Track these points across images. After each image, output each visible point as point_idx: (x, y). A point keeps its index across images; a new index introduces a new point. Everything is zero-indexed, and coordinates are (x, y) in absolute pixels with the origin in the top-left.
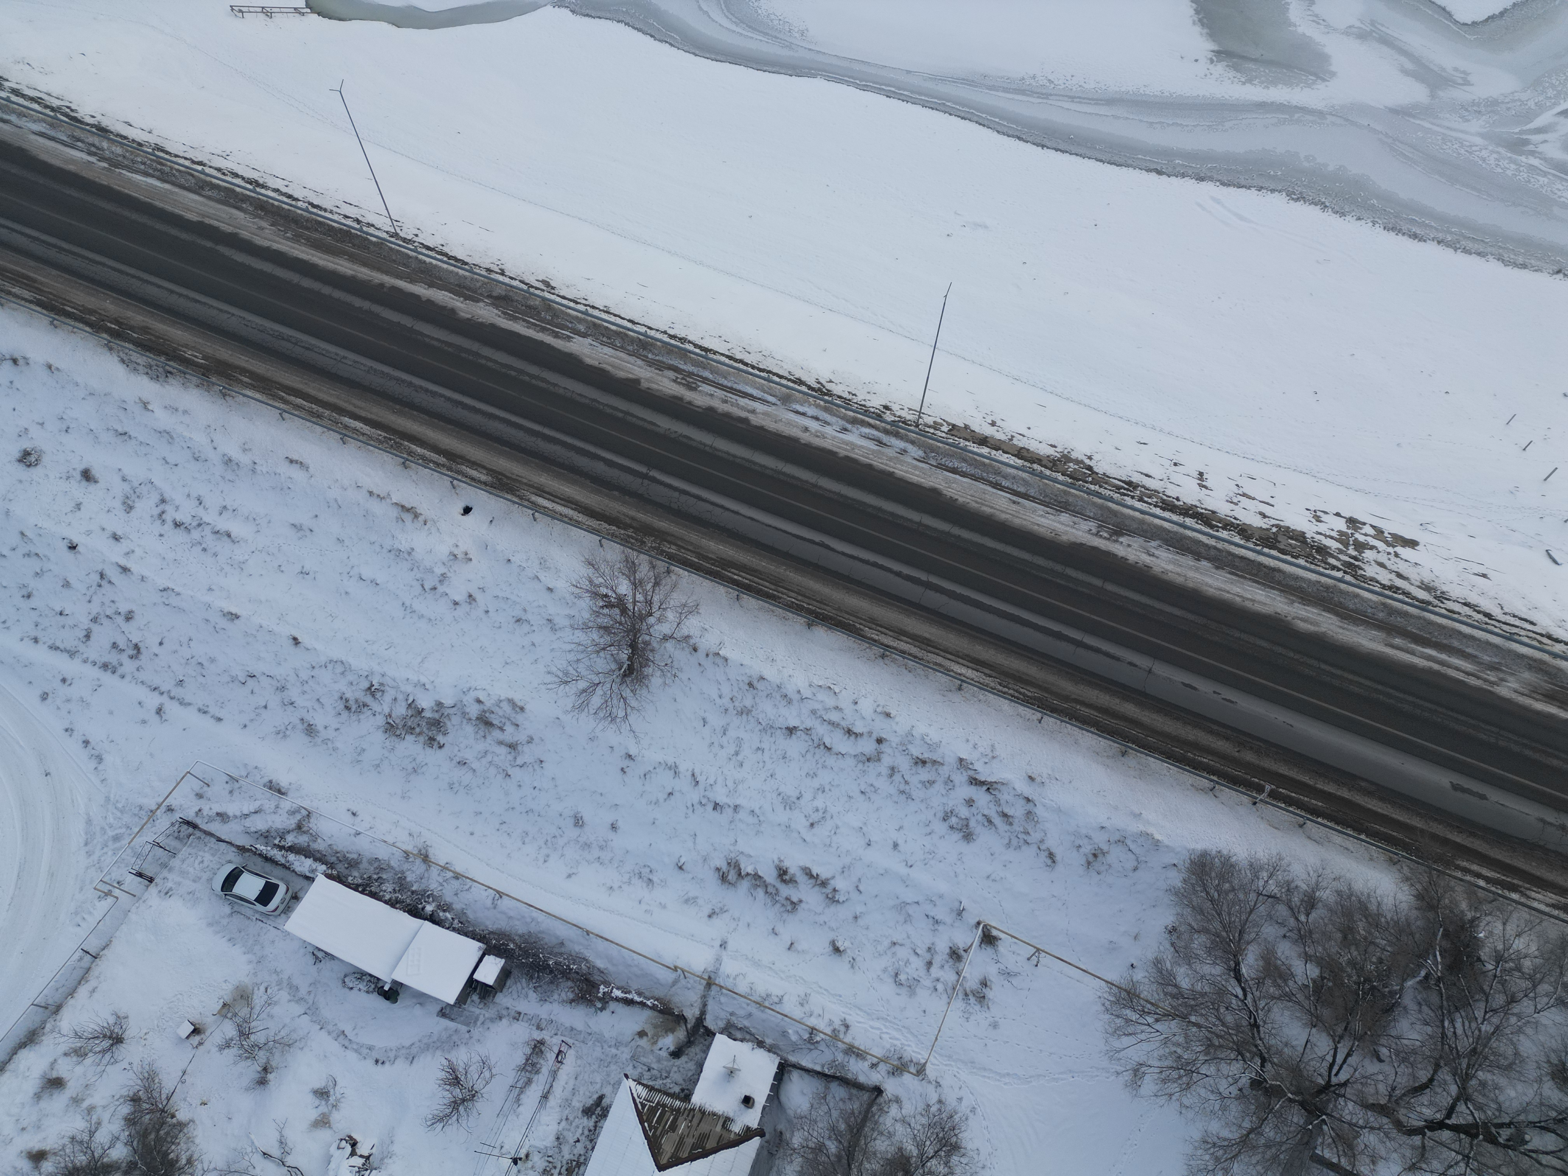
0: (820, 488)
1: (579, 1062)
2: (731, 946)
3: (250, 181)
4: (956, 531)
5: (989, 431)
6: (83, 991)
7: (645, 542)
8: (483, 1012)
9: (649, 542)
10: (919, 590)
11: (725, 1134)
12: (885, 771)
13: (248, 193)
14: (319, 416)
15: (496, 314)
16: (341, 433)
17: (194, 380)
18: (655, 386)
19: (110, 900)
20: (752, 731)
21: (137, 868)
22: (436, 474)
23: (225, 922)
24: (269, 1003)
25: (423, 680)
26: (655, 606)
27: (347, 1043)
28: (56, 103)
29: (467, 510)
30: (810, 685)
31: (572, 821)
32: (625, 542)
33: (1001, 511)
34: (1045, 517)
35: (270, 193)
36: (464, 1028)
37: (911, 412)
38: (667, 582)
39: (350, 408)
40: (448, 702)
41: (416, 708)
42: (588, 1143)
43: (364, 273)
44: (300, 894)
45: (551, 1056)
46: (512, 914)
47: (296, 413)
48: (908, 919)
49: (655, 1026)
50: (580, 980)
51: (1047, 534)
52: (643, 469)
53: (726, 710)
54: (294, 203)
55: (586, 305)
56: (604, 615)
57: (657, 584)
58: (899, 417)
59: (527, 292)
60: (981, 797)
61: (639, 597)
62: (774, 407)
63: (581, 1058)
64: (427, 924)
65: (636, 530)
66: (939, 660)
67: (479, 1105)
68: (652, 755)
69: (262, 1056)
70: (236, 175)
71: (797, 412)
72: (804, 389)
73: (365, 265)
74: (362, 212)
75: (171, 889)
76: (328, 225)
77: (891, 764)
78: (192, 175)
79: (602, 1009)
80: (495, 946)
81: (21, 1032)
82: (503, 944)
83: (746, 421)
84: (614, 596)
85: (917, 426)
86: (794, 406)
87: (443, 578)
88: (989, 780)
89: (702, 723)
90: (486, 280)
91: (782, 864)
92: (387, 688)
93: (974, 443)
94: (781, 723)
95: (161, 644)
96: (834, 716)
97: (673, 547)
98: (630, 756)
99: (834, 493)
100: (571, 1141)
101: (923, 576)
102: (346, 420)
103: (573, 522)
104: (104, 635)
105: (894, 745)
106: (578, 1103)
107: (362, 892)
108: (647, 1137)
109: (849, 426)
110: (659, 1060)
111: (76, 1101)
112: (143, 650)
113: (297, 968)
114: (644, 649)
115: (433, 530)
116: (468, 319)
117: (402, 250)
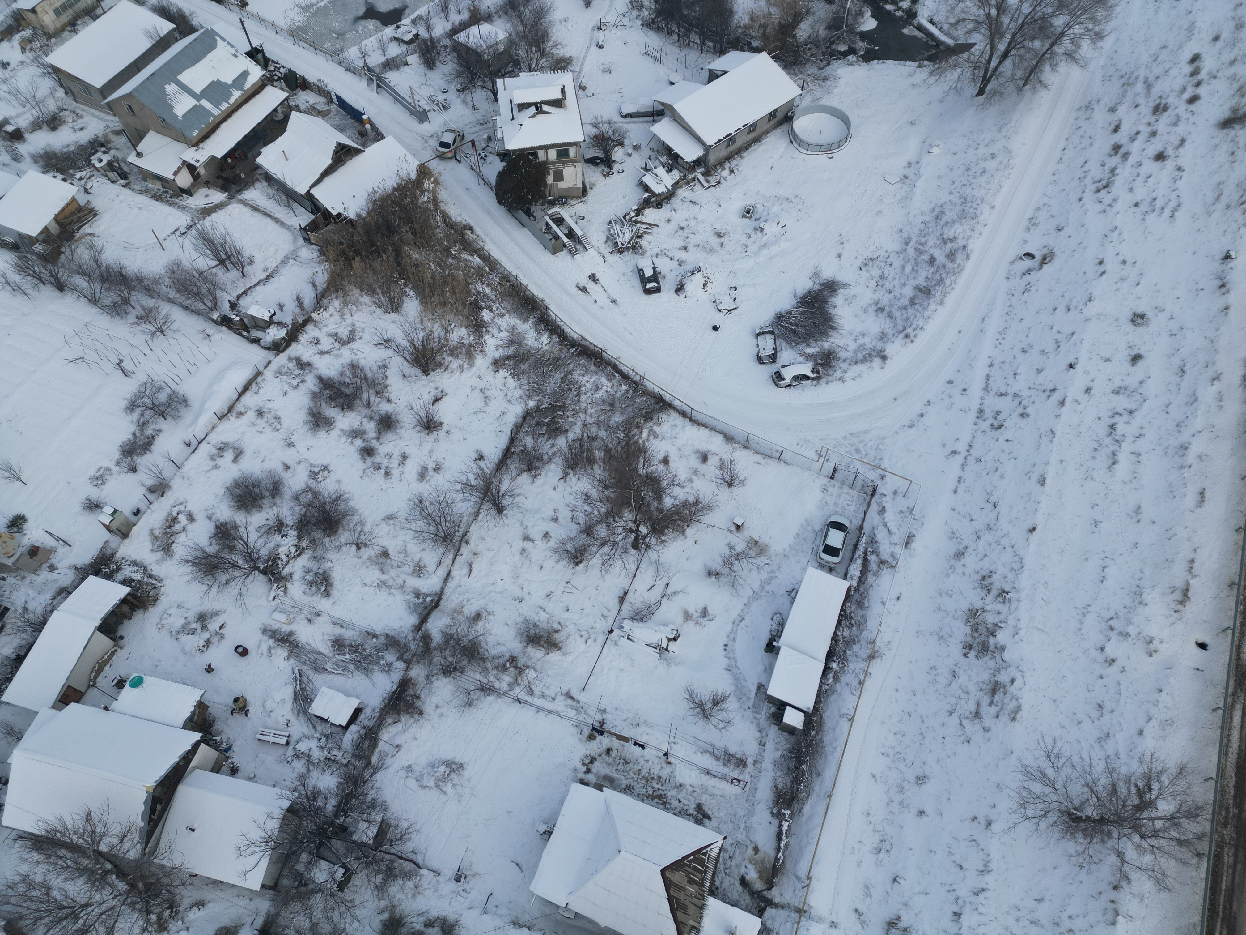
1: (733, 797)
6: (758, 458)
7: (1226, 827)
8: (763, 717)
9: (1229, 832)
11: (688, 928)
19: (816, 458)
21: (839, 467)
22: (1233, 613)
23: (809, 528)
24: (759, 568)
25: (1022, 633)
26: (1154, 842)
27: (736, 623)
29: (1202, 646)
31: (921, 774)
32: (1219, 804)
36: (751, 704)
38: (1186, 854)
40: (1006, 655)
41: (996, 631)
42: (678, 810)
44: (833, 572)
45: (735, 774)
46: (838, 730)
49: (763, 862)
50: (792, 793)
53: (1057, 924)
56: (1129, 788)
57: (1180, 842)
61: (1159, 824)
63: (736, 799)
64: (822, 666)
65: (1238, 816)
67: (701, 722)
68: (994, 847)
69: (726, 570)
75: (827, 491)
79: (772, 813)
80: (812, 720)
82: (814, 726)
84: (1153, 797)
87: (1125, 635)
89: (1038, 897)
92: (1008, 605)
95: (1007, 441)
97: (1231, 860)
98: (989, 824)
100: (679, 797)
103: (1224, 749)
104: (1006, 404)
106: (705, 799)
107: (840, 614)
108: (684, 858)
110: (738, 866)
111: (696, 472)
112: (1000, 430)
113: (783, 581)
114: (1102, 832)
115: (1171, 620)
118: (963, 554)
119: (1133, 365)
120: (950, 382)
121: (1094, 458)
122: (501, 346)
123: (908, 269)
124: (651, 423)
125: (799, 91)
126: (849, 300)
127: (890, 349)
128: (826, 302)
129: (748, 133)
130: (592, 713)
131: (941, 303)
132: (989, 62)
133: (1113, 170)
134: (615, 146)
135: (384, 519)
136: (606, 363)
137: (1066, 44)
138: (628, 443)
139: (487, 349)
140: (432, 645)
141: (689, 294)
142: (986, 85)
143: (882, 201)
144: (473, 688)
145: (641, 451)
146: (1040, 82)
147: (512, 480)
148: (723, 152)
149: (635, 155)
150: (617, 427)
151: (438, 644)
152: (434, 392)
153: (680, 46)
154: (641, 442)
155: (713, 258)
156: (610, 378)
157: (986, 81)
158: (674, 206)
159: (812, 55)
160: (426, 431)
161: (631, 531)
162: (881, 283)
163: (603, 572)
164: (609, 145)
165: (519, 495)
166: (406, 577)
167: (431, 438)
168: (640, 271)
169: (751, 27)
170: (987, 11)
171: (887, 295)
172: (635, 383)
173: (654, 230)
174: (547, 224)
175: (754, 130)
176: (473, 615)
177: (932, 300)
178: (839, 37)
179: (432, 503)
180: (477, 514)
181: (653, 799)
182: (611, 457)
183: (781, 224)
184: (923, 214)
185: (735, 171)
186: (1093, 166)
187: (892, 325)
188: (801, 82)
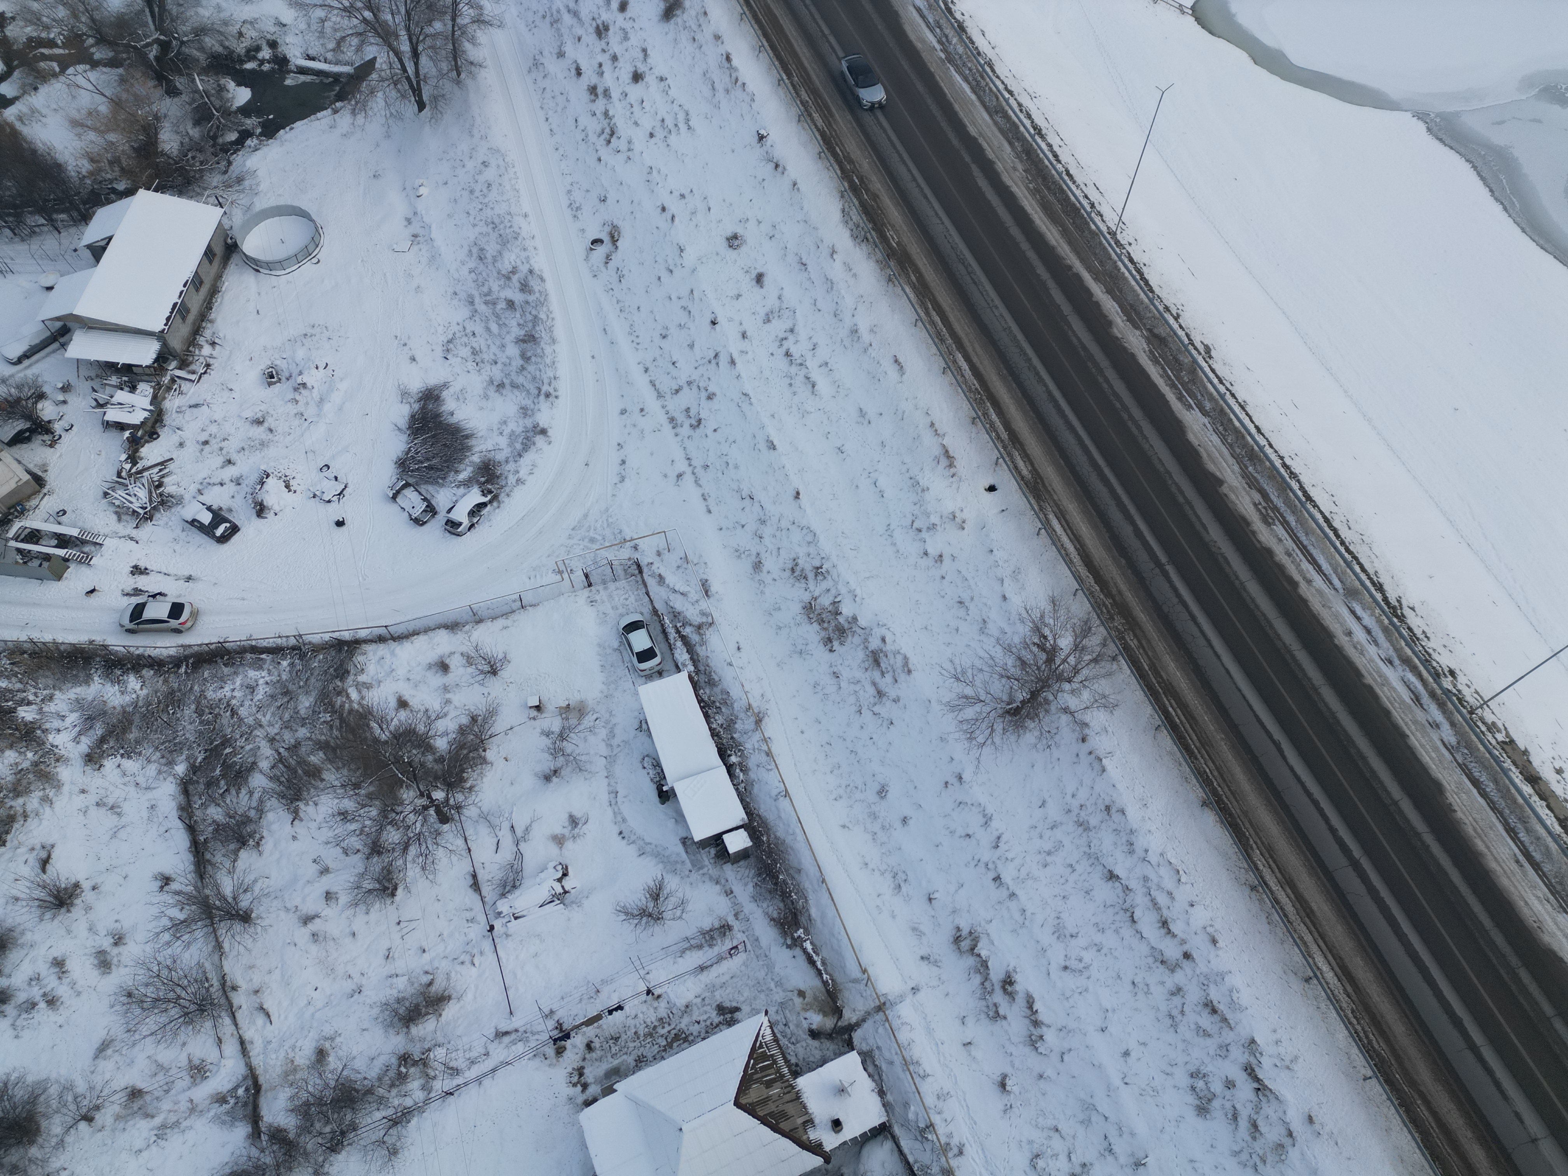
0: (1319, 694)
1: (743, 968)
2: (920, 995)
3: (1035, 127)
4: (1429, 839)
5: (1547, 773)
6: (501, 622)
7: (1113, 619)
8: (710, 866)
9: (1118, 622)
10: (1343, 861)
11: (801, 1129)
12: (1170, 985)
13: (1027, 135)
14: (942, 340)
15: (1143, 349)
16: (947, 363)
17: (879, 256)
18: (1232, 496)
19: (558, 577)
20: (1078, 847)
22: (992, 444)
23: (609, 651)
24: (591, 730)
25: (858, 592)
26: (1080, 678)
27: (613, 802)
29: (992, 489)
30: (1162, 855)
31: (878, 788)
32: (1097, 606)
33: (1496, 859)
34: (1541, 902)
35: (1043, 146)
36: (689, 865)
37: (1476, 696)
38: (1106, 666)
39: (970, 349)
40: (862, 622)
41: (837, 608)
42: (703, 1031)
43: (1064, 249)
44: (664, 674)
45: (728, 945)
46: (783, 816)
47: (928, 326)
48: (1086, 1123)
49: (815, 998)
50: (790, 910)
51: (1530, 921)
52: (1163, 559)
53: (1069, 811)
54: (1055, 163)
55: (1227, 389)
56: (1031, 651)
57: (1095, 661)
58: (1459, 691)
59: (1185, 346)
60: (1245, 1090)
61: (1072, 660)
62: (1333, 592)
63: (747, 966)
64: (724, 769)
65: (1115, 604)
66: (1308, 938)
67: (657, 929)
68: (978, 793)
69: (561, 760)
70: (1029, 116)
71: (1353, 613)
72: (1379, 597)
73: (1070, 243)
74: (1102, 200)
75: (596, 601)
76: (1067, 196)
77: (1181, 985)
78: (997, 99)
79: (789, 947)
80: (754, 827)
81: (450, 618)
82: (760, 832)
83: (1295, 585)
84: (1052, 642)
85: (1471, 713)
86: (1354, 605)
87: (932, 527)
88: (1267, 1082)
89: (1040, 803)
90: (1158, 315)
91: (1013, 974)
92: (829, 577)
93: (1521, 773)
94: (1109, 862)
95: (715, 430)
96: (1162, 899)
97: (1135, 641)
98: (960, 778)
99: (1329, 709)
100: (695, 1018)
101: (1357, 852)
102: (959, 357)
103: (1067, 559)
104: (687, 398)
105: (1198, 972)
106: (719, 997)
107: (702, 708)
108: (746, 1071)
109: (1397, 662)
110: (798, 1026)
111: (446, 689)
112: (702, 426)
113: (625, 723)
114: (1041, 704)
115: (955, 486)
116: (1117, 338)
117: (1110, 249)
118: (760, 562)
119: (762, 287)
120: (623, 412)
121: (795, 394)
122: (80, 734)
123: (494, 328)
124: (351, 678)
125: (220, 210)
126: (460, 397)
127: (543, 418)
128: (438, 415)
129: (197, 290)
130: (542, 1027)
131: (554, 341)
132: (404, 69)
133: (606, 114)
134: (36, 403)
135: (96, 1057)
136: (238, 653)
137: (466, 11)
138: (342, 719)
139: (63, 752)
140: (291, 1136)
141: (276, 508)
142: (420, 95)
143: (411, 276)
144: (382, 1133)
145: (365, 715)
146: (472, 63)
147: (231, 872)
148: (184, 330)
149: (70, 397)
150: (314, 712)
151: (297, 1127)
152: (32, 858)
153: (23, 240)
154: (356, 706)
155: (272, 452)
156: (258, 665)
157: (417, 91)
158: (174, 424)
159: (202, 163)
160: (63, 910)
161: (425, 808)
162: (478, 359)
163: (431, 877)
164: (26, 407)
165: (255, 881)
166: (188, 1093)
167: (77, 911)
168: (194, 523)
169: (100, 170)
170: (361, 18)
171: (494, 367)
172: (294, 648)
173: (171, 466)
174: (19, 551)
175: (201, 283)
176: (313, 1058)
177: (542, 344)
178: (218, 127)
179: (147, 985)
180: (219, 946)
181: (671, 1047)
182: (334, 750)
183: (322, 366)
184: (463, 263)
185: (217, 341)
186: (585, 120)
187: (524, 394)
188: (213, 199)
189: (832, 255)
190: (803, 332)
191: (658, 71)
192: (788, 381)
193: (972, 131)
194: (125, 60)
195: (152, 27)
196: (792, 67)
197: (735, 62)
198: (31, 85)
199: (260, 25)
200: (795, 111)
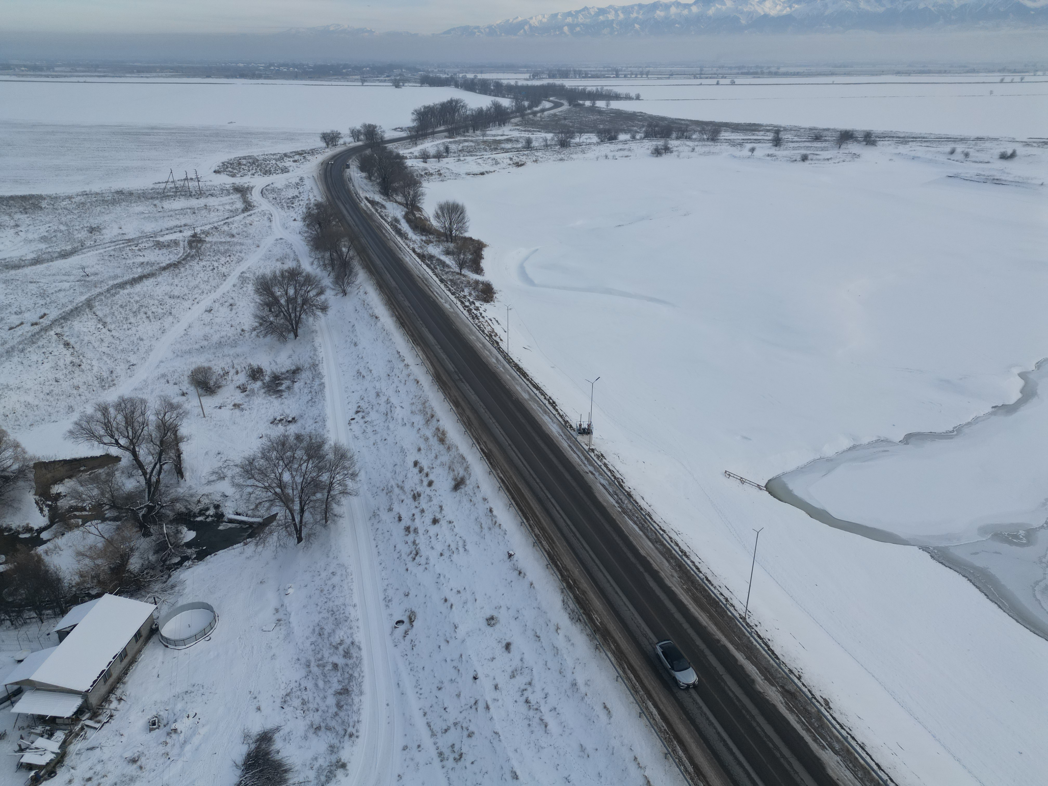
3: (682, 551)
13: (678, 556)
14: (637, 692)
15: (780, 701)
16: (642, 710)
17: (589, 631)
28: (618, 476)
35: (689, 562)
39: (657, 699)
43: (712, 628)
47: (626, 681)
54: (698, 573)
59: (810, 699)
70: (677, 545)
73: (716, 624)
74: (732, 596)
76: (709, 593)
78: (656, 534)
90: (785, 676)
95: (472, 763)
102: (650, 704)
104: (453, 736)
112: (462, 759)
116: (760, 692)
117: (743, 629)
119: (509, 652)
120: (405, 748)
121: (532, 732)
123: (321, 684)
125: (154, 606)
126: (287, 738)
127: (344, 755)
128: (268, 753)
129: (121, 661)
131: (361, 693)
132: (293, 519)
133: (414, 543)
137: (337, 488)
142: (300, 534)
143: (271, 648)
146: (335, 515)
148: (103, 689)
153: (16, 628)
157: (299, 532)
158: (70, 764)
159: (151, 577)
162: (305, 708)
169: (84, 582)
170: (274, 492)
171: (316, 714)
175: (126, 655)
177: (353, 695)
178: (169, 554)
183: (192, 715)
184: (307, 638)
185: (124, 697)
186: (401, 547)
187: (334, 735)
188: (152, 600)
189: (557, 631)
190: (538, 685)
191: (448, 518)
192: (527, 722)
193: (643, 552)
194: (124, 517)
195: (147, 499)
196: (529, 515)
197: (495, 512)
198: (61, 532)
199: (213, 497)
200: (531, 540)
